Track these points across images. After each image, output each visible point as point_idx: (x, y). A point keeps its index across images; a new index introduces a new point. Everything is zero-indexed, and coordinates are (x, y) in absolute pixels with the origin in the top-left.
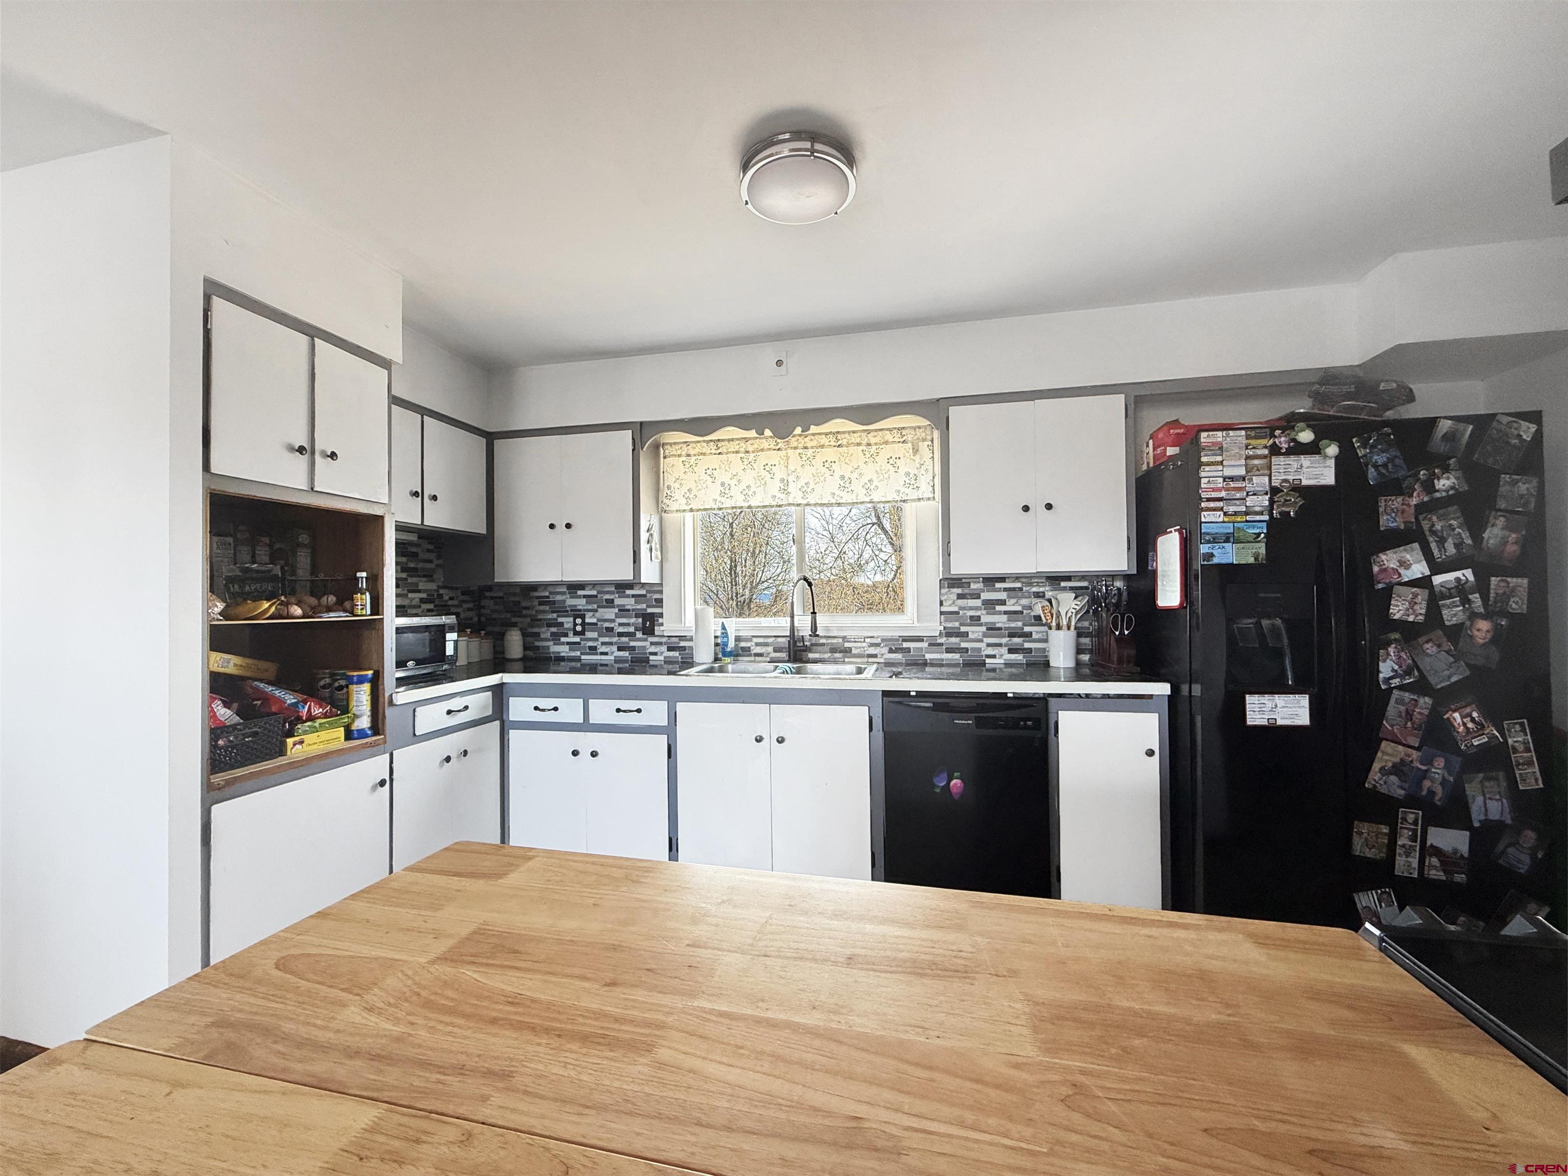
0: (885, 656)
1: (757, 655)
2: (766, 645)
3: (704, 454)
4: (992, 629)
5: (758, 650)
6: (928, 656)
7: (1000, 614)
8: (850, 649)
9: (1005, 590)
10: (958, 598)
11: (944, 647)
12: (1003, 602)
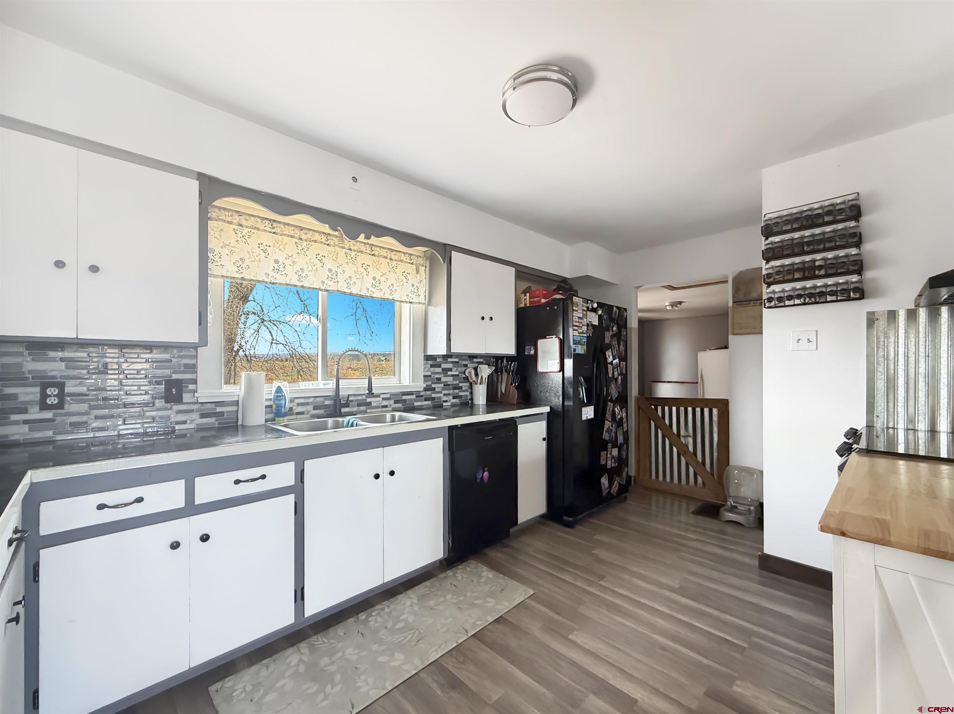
0: (392, 406)
1: (298, 413)
2: (307, 404)
3: (258, 229)
4: (446, 385)
5: (300, 409)
6: (416, 404)
7: (450, 377)
8: (371, 403)
9: (452, 362)
10: (431, 367)
11: (424, 397)
12: (450, 370)
